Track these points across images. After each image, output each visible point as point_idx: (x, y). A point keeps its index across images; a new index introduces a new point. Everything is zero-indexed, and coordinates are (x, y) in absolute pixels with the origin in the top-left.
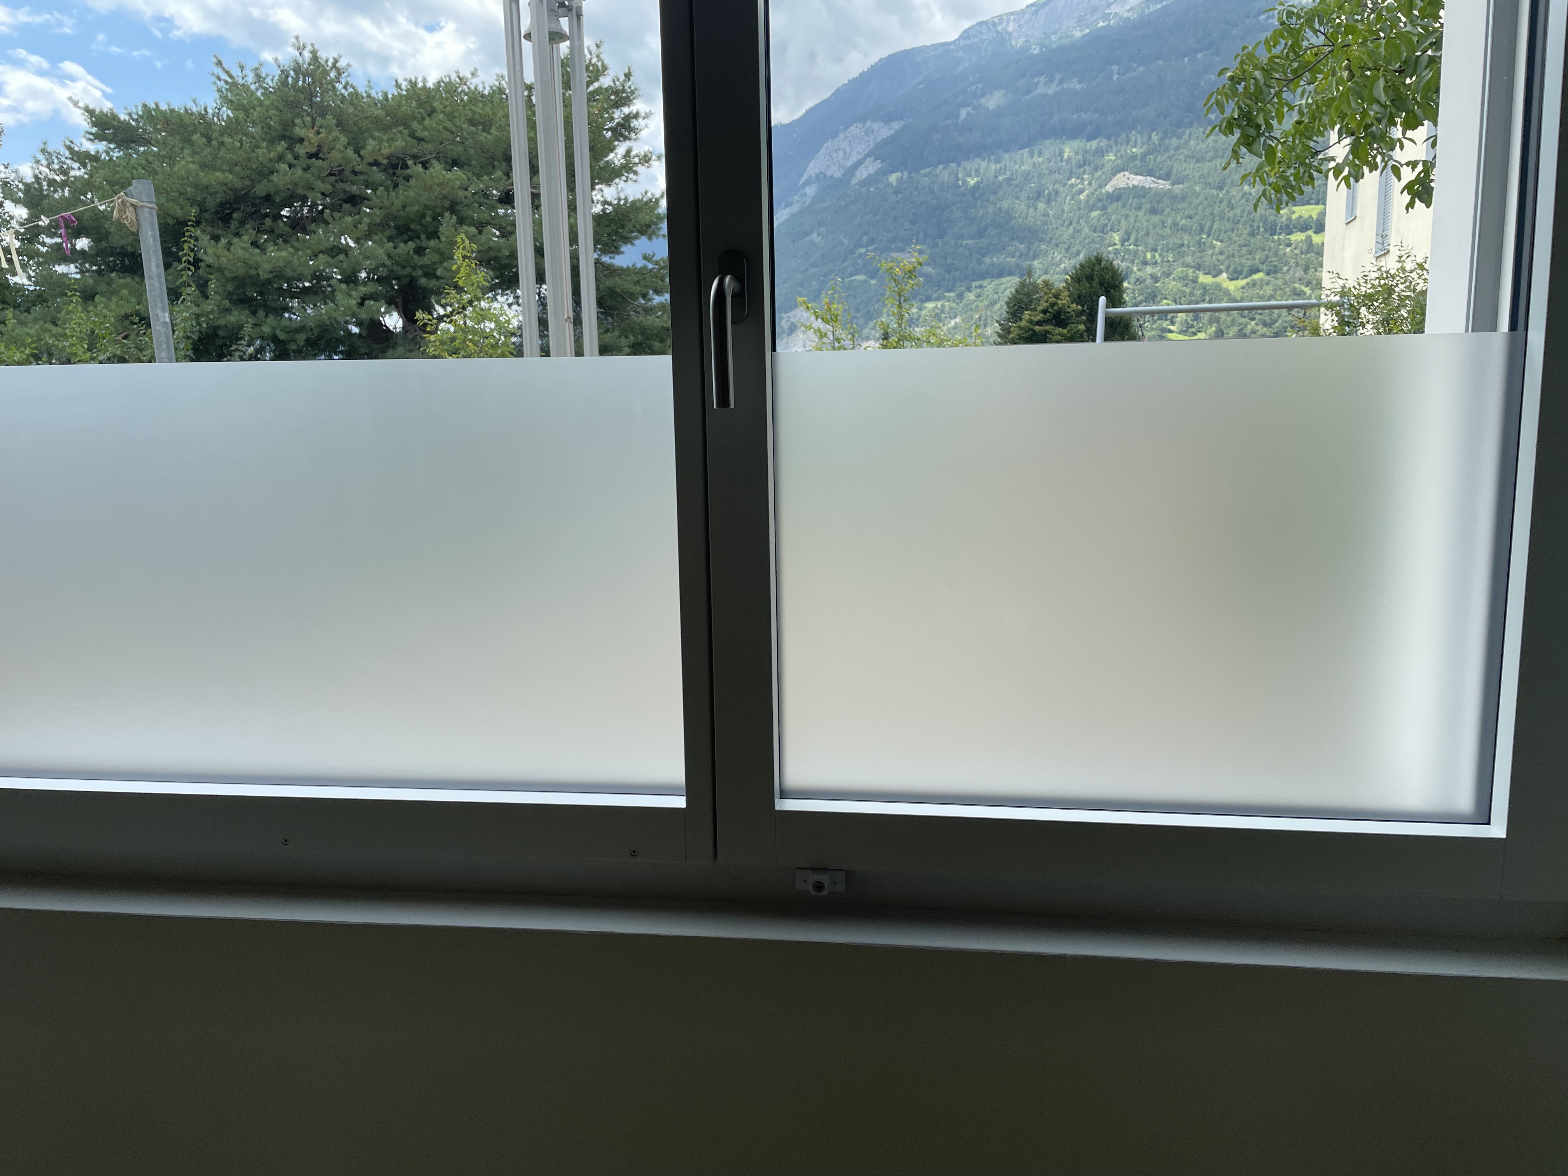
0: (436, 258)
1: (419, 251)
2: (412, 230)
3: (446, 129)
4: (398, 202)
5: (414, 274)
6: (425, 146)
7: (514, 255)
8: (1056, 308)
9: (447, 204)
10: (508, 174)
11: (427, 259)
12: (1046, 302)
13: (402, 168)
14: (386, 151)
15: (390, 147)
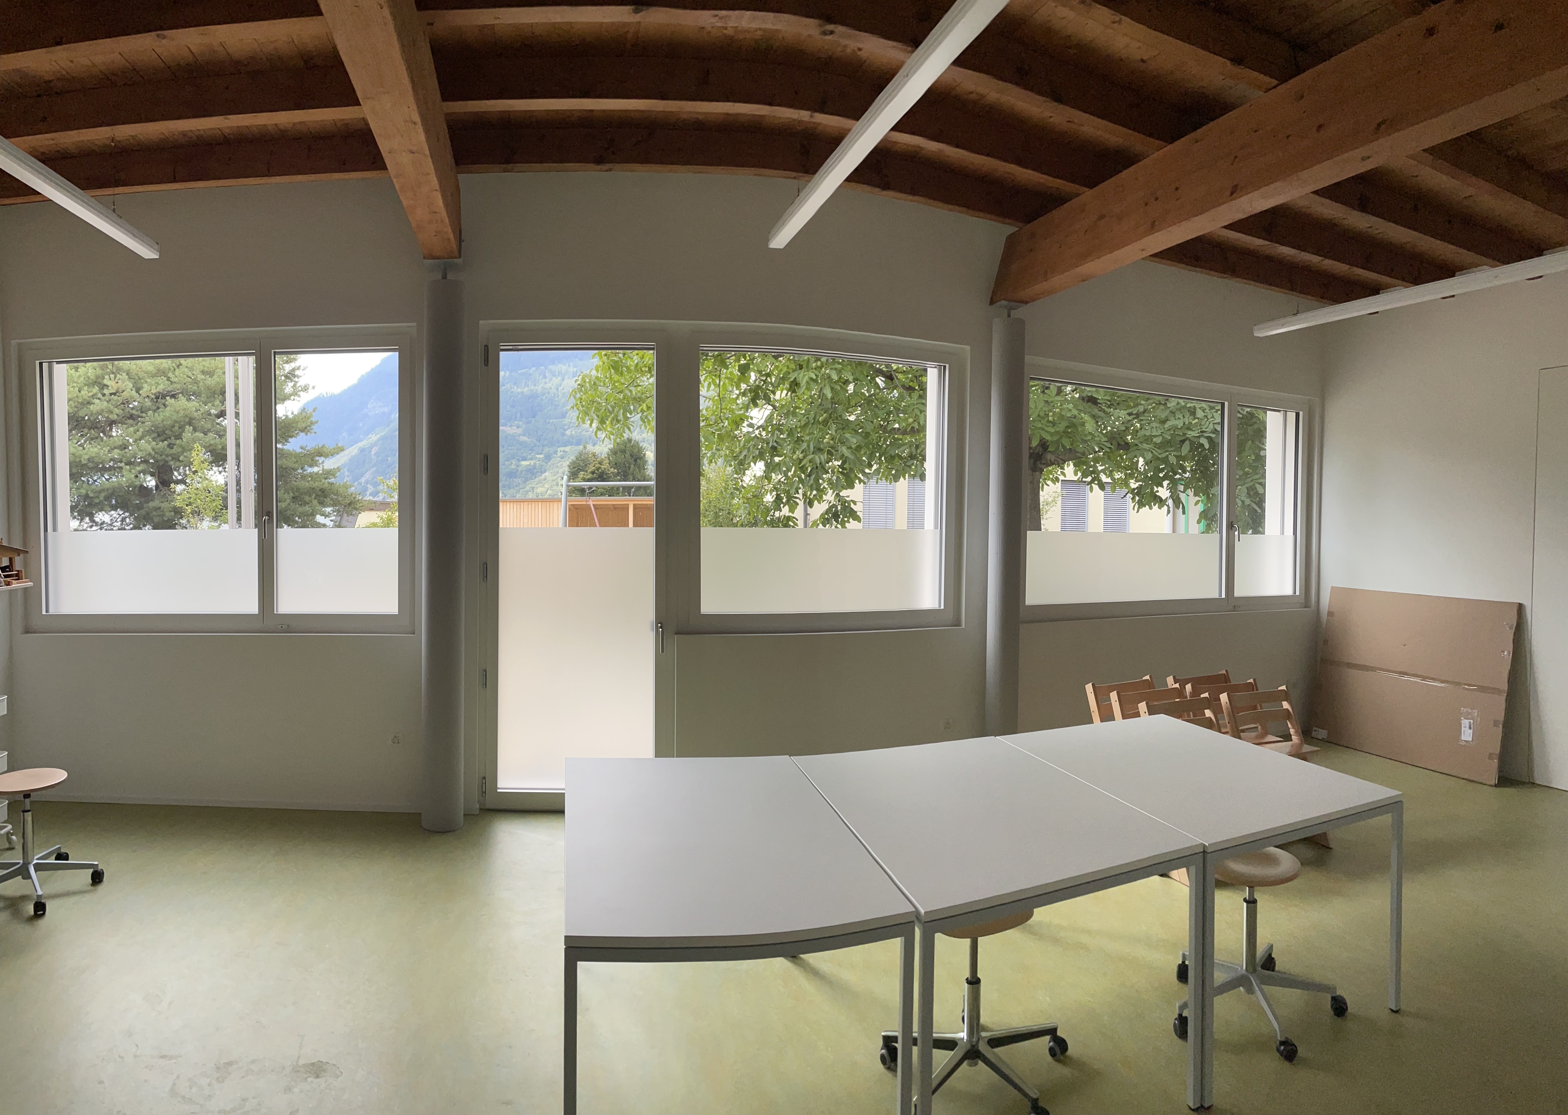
0: (180, 450)
1: (170, 446)
2: (166, 434)
3: (188, 376)
4: (159, 419)
5: (167, 459)
6: (175, 385)
7: (224, 448)
8: (600, 471)
9: (187, 420)
10: (223, 402)
11: (176, 450)
12: (594, 466)
13: (161, 398)
14: (154, 391)
15: (156, 388)
